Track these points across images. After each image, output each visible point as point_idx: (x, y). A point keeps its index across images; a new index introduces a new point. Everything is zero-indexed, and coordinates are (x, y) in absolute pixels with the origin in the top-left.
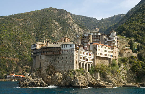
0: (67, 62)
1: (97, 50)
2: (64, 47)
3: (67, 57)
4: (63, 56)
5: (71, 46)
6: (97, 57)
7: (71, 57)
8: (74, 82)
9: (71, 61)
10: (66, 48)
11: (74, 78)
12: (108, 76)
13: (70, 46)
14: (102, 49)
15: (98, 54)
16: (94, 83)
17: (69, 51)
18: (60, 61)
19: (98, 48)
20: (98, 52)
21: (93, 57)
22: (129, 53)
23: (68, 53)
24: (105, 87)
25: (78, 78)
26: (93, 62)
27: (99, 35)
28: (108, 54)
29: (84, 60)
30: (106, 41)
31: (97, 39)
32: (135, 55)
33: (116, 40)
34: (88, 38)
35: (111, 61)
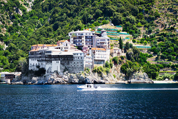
0: (78, 66)
2: (76, 55)
3: (78, 63)
4: (75, 62)
6: (95, 60)
7: (81, 63)
8: (86, 80)
9: (81, 66)
10: (77, 56)
11: (86, 78)
12: (104, 75)
13: (80, 54)
14: (99, 53)
15: (96, 57)
17: (80, 58)
18: (72, 65)
19: (96, 53)
20: (96, 56)
21: (92, 60)
23: (79, 59)
24: (105, 83)
26: (92, 64)
27: (91, 35)
28: (103, 56)
29: (88, 64)
30: (98, 42)
31: (90, 39)
32: (124, 55)
33: (107, 42)
34: (80, 38)
35: (105, 62)
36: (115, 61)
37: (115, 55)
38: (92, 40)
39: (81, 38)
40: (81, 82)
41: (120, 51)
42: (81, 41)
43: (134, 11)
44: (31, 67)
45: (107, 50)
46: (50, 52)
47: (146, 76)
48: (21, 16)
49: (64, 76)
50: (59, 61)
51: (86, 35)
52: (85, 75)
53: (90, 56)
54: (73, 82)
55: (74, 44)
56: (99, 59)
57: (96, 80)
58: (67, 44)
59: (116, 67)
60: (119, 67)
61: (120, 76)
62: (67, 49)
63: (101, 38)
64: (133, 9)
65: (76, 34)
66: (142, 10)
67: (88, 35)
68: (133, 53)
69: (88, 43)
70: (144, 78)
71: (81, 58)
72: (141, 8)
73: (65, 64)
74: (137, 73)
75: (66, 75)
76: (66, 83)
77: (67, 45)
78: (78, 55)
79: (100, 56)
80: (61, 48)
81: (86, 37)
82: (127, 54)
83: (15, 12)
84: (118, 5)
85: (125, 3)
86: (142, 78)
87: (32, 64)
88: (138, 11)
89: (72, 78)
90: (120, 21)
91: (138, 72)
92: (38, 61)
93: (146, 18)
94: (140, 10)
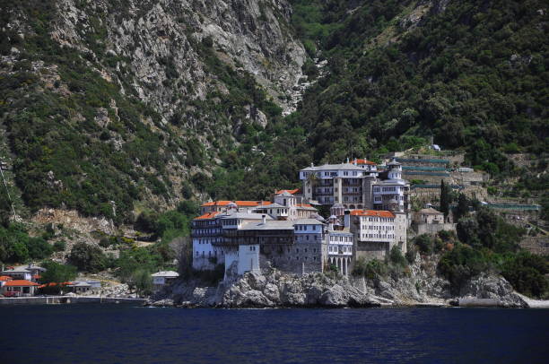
0: (306, 257)
1: (359, 228)
2: (301, 229)
3: (306, 250)
4: (298, 247)
5: (314, 229)
6: (359, 242)
7: (315, 249)
8: (325, 298)
9: (314, 258)
10: (303, 232)
11: (325, 290)
12: (384, 284)
13: (312, 227)
14: (370, 223)
15: (361, 235)
16: (358, 299)
17: (311, 238)
18: (292, 257)
19: (363, 222)
20: (363, 232)
21: (351, 243)
22: (435, 222)
23: (308, 241)
24: (379, 305)
25: (331, 289)
26: (351, 254)
27: (360, 175)
28: (383, 233)
29: (336, 253)
30: (376, 193)
31: (356, 187)
32: (450, 227)
33: (401, 193)
34: (330, 183)
35: (391, 248)
36: (421, 244)
37: (422, 230)
38: (361, 189)
39: (332, 185)
40: (312, 301)
41: (441, 217)
42: (331, 190)
43: (501, 109)
44: (197, 259)
45: (398, 216)
46: (235, 221)
47: (507, 287)
48: (264, 126)
49: (269, 285)
50: (258, 247)
51: (346, 177)
52: (325, 282)
53: (347, 231)
54: (291, 301)
55: (314, 199)
56: (370, 240)
57: (354, 298)
58: (285, 200)
59: (424, 262)
60: (435, 260)
61: (436, 286)
62: (283, 215)
63: (386, 183)
64: (498, 106)
65: (319, 174)
66: (525, 107)
67: (350, 176)
68: (478, 224)
69: (351, 198)
70: (501, 293)
71: (316, 237)
72: (522, 101)
73: (274, 253)
74: (481, 279)
75: (273, 283)
76: (271, 303)
77: (285, 204)
78: (305, 229)
79: (375, 232)
80: (269, 211)
81: (345, 182)
82: (459, 227)
83: (248, 116)
84: (459, 95)
85: (480, 88)
86: (494, 292)
87: (201, 253)
88: (514, 110)
89: (289, 290)
90: (458, 137)
91: (485, 277)
92: (213, 244)
93: (534, 129)
94: (521, 108)
